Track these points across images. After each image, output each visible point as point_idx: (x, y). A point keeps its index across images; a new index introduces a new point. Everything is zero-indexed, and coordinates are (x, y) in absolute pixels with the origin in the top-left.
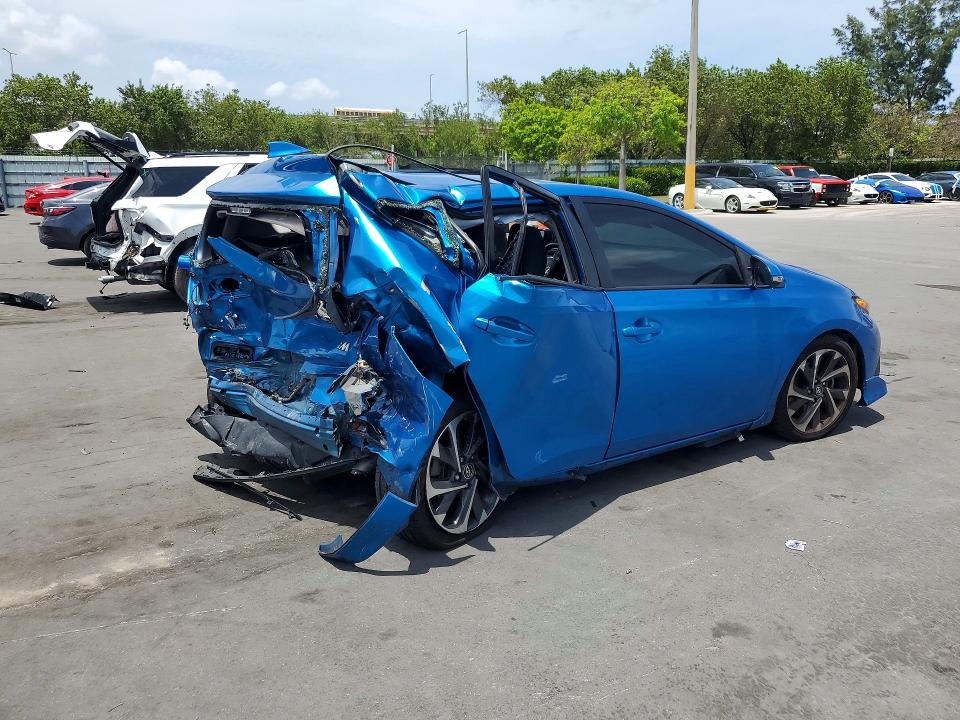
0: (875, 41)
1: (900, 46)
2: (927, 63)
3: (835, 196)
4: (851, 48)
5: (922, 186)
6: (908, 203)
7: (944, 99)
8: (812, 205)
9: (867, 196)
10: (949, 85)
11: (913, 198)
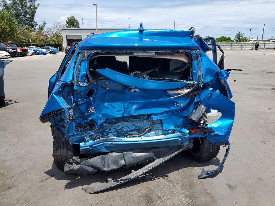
0: (11, 7)
1: (20, 10)
2: (28, 16)
3: (24, 53)
4: (4, 8)
5: (44, 50)
6: (43, 55)
7: (36, 27)
8: (18, 56)
9: (32, 53)
10: (36, 23)
11: (44, 54)
